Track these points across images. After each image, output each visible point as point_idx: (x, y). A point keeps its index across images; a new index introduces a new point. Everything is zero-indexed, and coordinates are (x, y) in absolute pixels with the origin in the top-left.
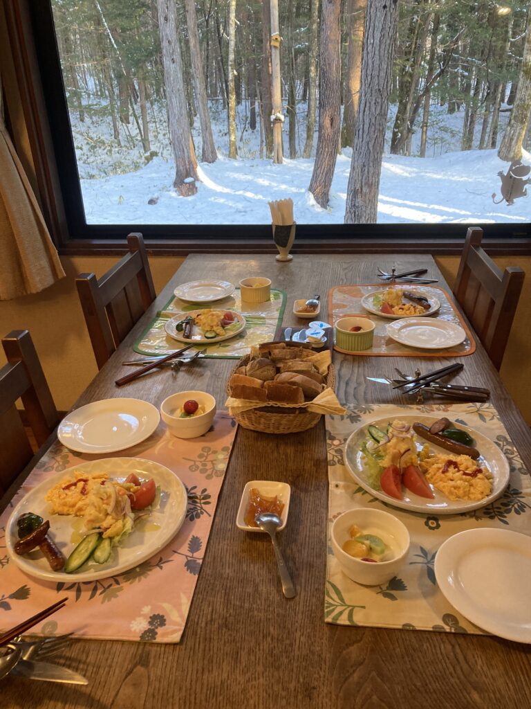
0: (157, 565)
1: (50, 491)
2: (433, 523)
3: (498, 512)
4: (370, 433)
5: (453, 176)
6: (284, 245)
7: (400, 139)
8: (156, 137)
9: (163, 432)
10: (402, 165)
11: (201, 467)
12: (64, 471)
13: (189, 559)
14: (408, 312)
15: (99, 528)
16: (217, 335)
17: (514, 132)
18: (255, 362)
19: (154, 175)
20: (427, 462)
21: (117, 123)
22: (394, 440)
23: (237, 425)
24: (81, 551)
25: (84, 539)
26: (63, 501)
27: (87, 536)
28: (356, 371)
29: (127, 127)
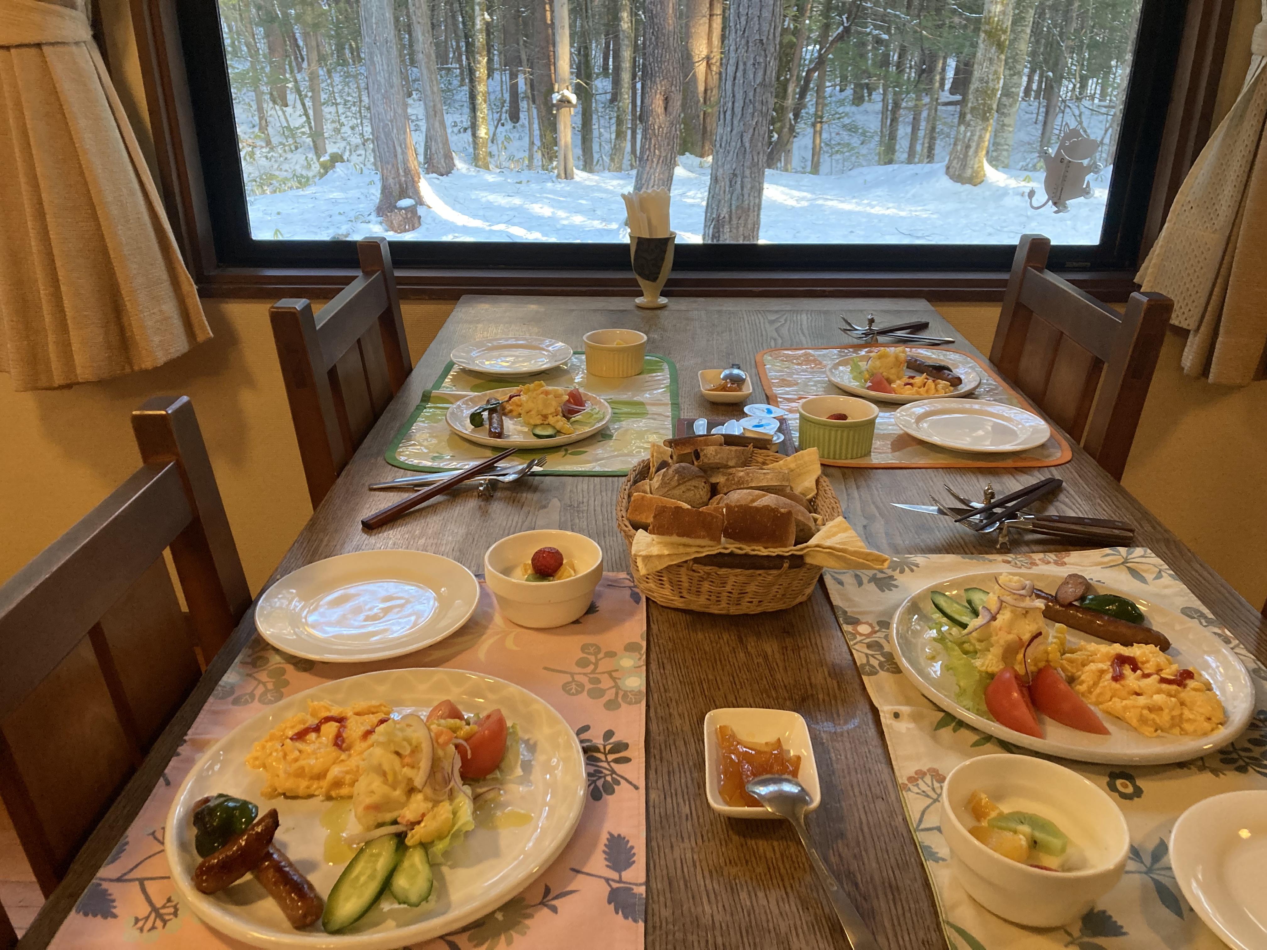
0: (543, 903)
1: (257, 745)
2: (1126, 786)
3: (1250, 758)
4: (937, 606)
5: (873, 207)
6: (652, 277)
7: (777, 143)
8: (337, 131)
9: (489, 617)
10: (784, 186)
11: (588, 686)
12: (281, 703)
13: (615, 885)
14: (922, 390)
15: (395, 822)
16: (559, 432)
17: (972, 135)
18: (671, 471)
19: (336, 195)
20: (1071, 661)
21: (265, 106)
22: (1004, 617)
23: (644, 600)
24: (357, 878)
25: (361, 851)
26: (296, 766)
27: (368, 843)
28: (856, 495)
29: (284, 112)
